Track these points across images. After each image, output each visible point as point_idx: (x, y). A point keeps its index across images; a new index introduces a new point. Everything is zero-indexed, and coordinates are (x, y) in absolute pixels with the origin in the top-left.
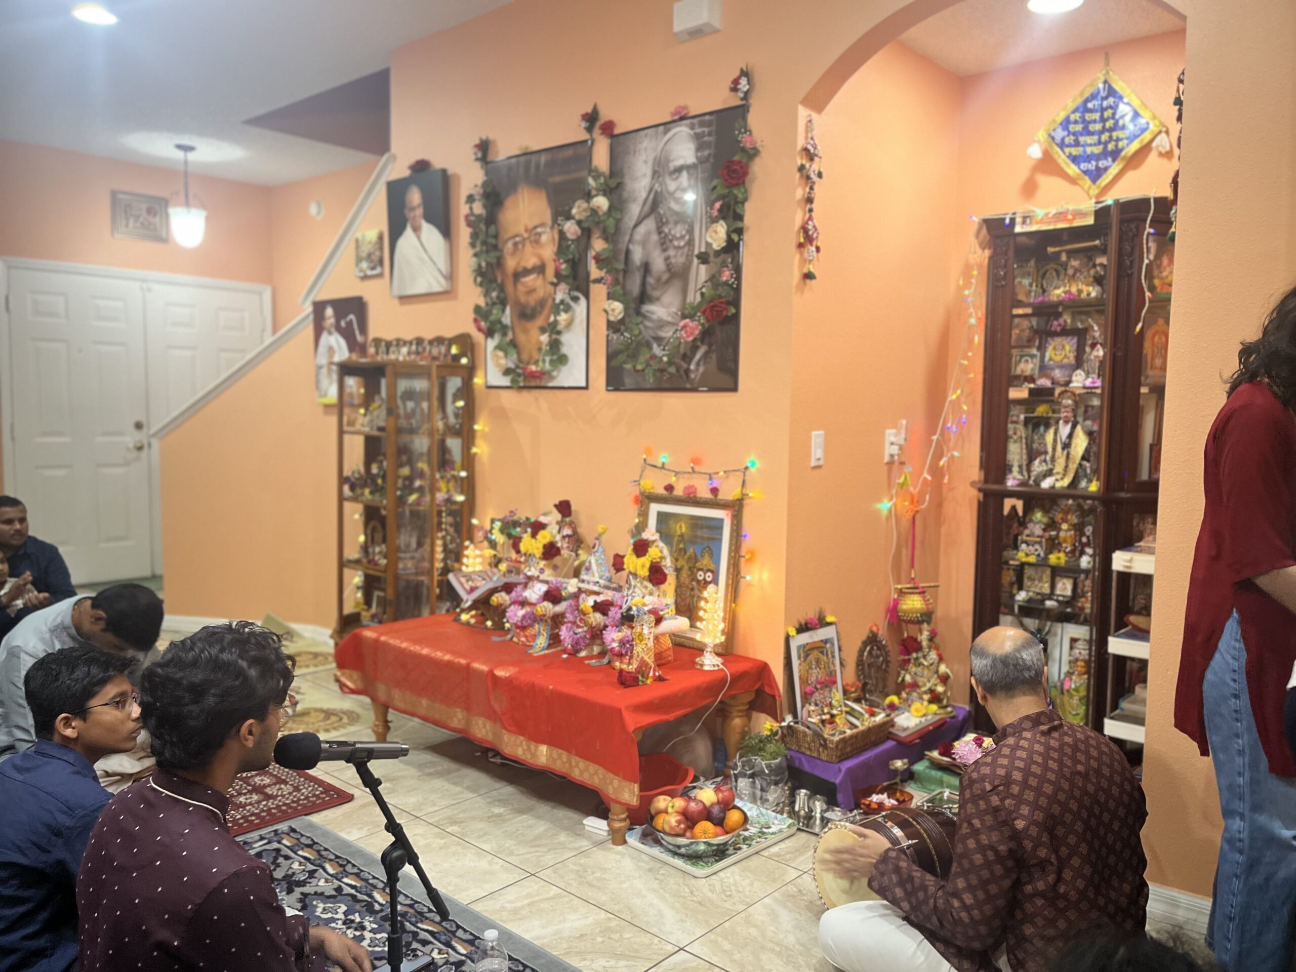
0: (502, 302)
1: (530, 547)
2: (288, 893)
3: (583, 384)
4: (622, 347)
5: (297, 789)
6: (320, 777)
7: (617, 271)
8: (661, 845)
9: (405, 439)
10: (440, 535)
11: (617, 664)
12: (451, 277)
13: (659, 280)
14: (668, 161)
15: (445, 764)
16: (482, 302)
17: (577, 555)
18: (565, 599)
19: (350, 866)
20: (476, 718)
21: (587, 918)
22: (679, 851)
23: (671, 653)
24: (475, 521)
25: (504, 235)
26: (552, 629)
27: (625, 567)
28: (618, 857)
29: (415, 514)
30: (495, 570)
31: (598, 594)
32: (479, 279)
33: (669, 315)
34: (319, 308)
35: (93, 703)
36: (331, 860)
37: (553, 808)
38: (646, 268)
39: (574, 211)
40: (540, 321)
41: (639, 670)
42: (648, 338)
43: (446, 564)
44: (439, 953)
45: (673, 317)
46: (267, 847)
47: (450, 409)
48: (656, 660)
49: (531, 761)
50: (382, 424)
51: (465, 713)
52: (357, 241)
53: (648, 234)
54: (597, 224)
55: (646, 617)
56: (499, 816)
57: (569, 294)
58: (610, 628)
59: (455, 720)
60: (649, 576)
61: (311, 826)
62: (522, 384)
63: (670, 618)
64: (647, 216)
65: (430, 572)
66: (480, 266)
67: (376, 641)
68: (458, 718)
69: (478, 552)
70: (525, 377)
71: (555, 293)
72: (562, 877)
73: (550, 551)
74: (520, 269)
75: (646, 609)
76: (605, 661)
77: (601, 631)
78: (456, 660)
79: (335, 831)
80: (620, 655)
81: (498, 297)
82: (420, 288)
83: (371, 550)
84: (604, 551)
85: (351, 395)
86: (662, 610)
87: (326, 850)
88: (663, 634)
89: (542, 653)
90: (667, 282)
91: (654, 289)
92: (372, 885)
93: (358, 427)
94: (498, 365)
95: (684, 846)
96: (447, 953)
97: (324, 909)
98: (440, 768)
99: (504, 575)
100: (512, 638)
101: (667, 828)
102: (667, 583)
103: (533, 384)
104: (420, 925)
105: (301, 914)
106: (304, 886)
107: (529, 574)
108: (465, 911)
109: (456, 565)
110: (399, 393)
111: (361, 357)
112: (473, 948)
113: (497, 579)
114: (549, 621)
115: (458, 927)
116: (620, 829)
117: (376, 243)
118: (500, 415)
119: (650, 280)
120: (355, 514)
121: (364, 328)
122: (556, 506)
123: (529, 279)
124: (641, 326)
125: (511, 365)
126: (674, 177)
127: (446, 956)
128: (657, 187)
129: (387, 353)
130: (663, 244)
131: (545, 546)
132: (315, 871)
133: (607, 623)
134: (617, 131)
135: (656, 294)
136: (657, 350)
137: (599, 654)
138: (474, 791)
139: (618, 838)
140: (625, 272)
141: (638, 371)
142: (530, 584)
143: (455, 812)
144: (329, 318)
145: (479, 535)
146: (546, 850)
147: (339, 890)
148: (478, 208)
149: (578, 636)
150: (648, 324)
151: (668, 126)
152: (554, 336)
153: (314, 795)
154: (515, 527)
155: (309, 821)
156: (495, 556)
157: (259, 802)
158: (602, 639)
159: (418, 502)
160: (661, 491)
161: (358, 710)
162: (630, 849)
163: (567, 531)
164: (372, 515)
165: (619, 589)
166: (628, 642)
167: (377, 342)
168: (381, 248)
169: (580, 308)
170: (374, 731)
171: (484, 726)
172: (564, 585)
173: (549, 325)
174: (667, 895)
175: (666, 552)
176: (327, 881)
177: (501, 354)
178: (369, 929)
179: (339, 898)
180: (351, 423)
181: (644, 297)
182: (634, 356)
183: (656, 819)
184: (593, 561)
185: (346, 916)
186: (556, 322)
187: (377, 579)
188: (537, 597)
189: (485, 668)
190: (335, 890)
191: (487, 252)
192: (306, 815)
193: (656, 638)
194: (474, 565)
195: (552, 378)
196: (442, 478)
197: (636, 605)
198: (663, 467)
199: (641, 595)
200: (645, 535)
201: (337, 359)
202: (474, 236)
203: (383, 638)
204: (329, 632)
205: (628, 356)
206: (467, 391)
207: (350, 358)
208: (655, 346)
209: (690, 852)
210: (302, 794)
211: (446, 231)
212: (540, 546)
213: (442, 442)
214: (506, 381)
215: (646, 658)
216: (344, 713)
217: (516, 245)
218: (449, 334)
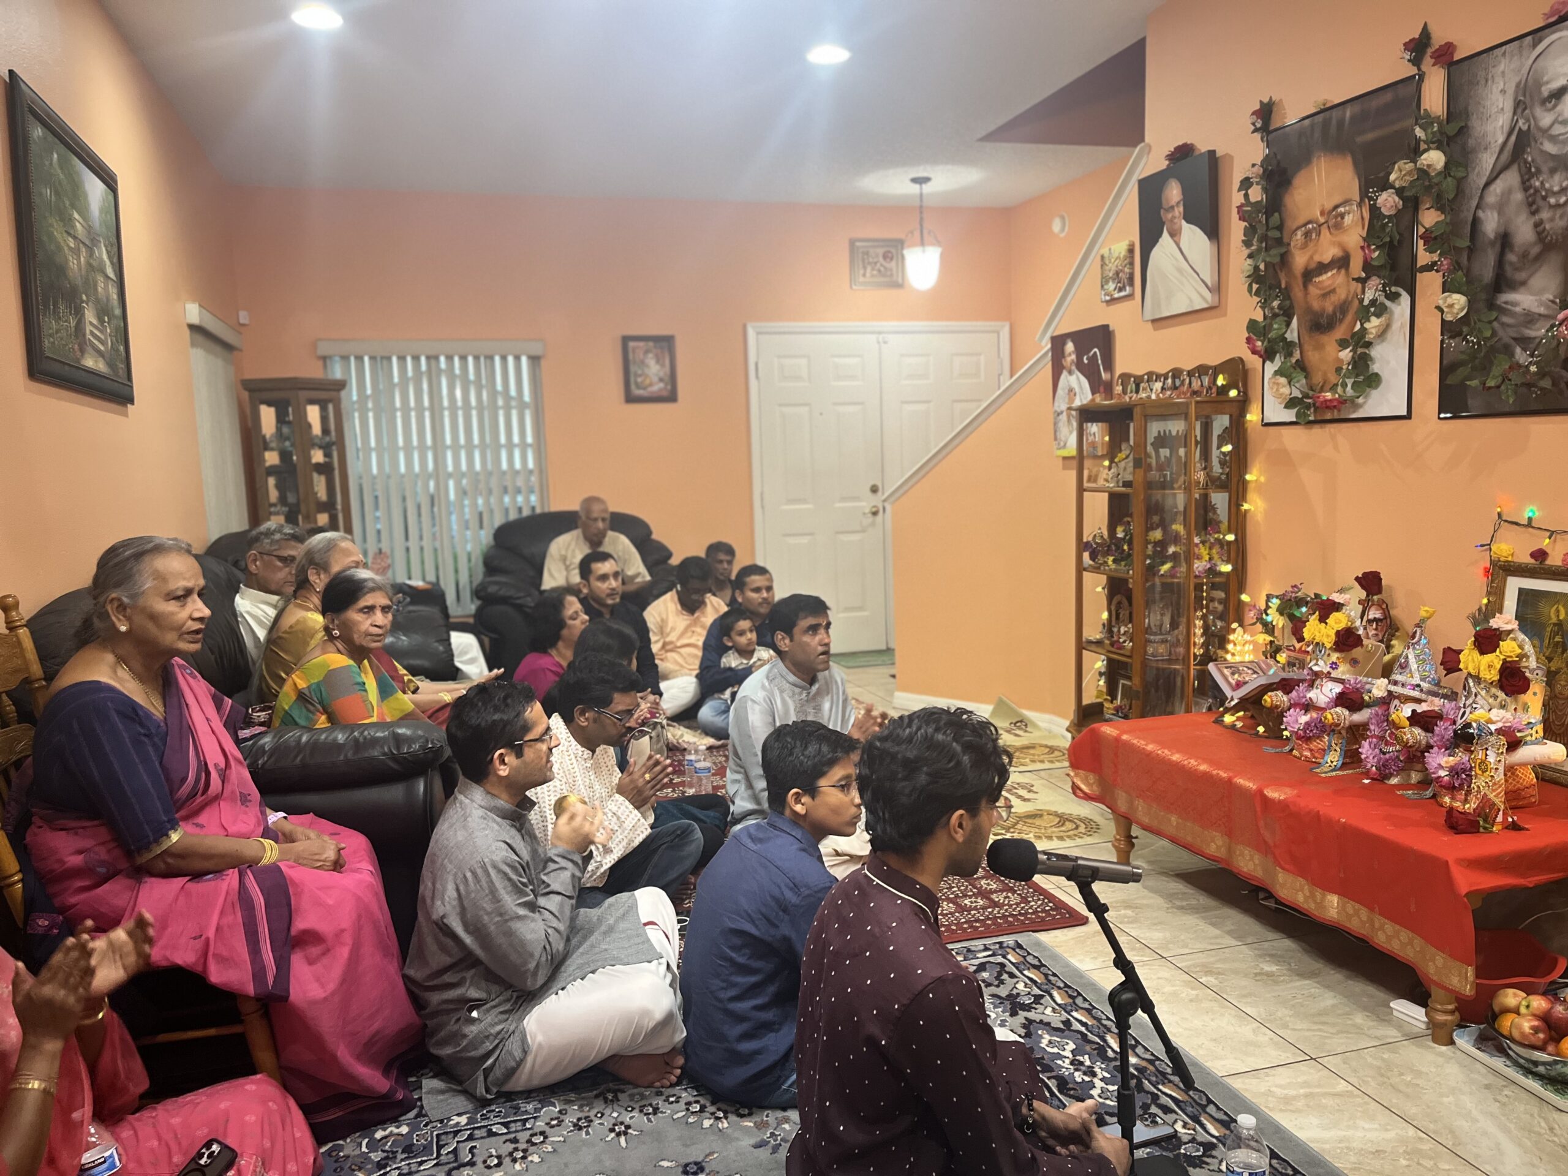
0: (1287, 313)
1: (1317, 634)
2: (1012, 1015)
3: (1405, 413)
4: (1464, 357)
5: (1025, 900)
6: (1051, 891)
7: (1458, 250)
8: (1508, 1056)
9: (1157, 495)
10: (1199, 614)
11: (1447, 799)
12: (1218, 289)
13: (1525, 255)
14: (1539, 84)
15: (1203, 900)
16: (1258, 316)
17: (1389, 647)
18: (1368, 706)
19: (1080, 998)
20: (1240, 847)
21: (1387, 1130)
22: (1534, 1070)
23: (1534, 791)
24: (1245, 598)
25: (1291, 224)
26: (1349, 743)
27: (1461, 666)
28: (1441, 1060)
29: (1168, 588)
30: (1271, 661)
31: (1419, 701)
32: (1255, 286)
33: (1541, 304)
34: (1058, 342)
35: (823, 782)
36: (1059, 988)
37: (1348, 978)
38: (1505, 240)
39: (1392, 177)
40: (1340, 332)
41: (1479, 812)
42: (1506, 340)
43: (1207, 651)
44: (1184, 1127)
45: (1547, 307)
46: (991, 959)
47: (1215, 453)
48: (1507, 800)
49: (1316, 913)
50: (1129, 478)
51: (1226, 839)
52: (1102, 257)
53: (1507, 193)
54: (1428, 189)
55: (1492, 739)
56: (1269, 975)
57: (1384, 291)
58: (1436, 749)
59: (1213, 846)
60: (1499, 680)
61: (1038, 944)
62: (1312, 418)
63: (1536, 742)
64: (1506, 168)
65: (1185, 660)
66: (1256, 268)
67: (1117, 740)
68: (1216, 845)
69: (1247, 637)
70: (1316, 409)
71: (1363, 292)
72: (1355, 1071)
73: (1347, 640)
74: (1313, 265)
75: (1493, 727)
76: (1429, 793)
77: (1423, 752)
78: (1215, 772)
79: (1065, 955)
80: (1451, 789)
81: (1280, 307)
82: (1180, 306)
83: (1115, 630)
84: (1428, 643)
85: (1093, 445)
86: (1519, 731)
87: (1054, 975)
88: (1524, 765)
89: (1334, 774)
90: (1538, 258)
91: (1517, 269)
92: (1105, 1026)
93: (1101, 482)
94: (1278, 395)
95: (1544, 1064)
96: (1194, 1130)
97: (1050, 1042)
98: (1194, 902)
99: (1283, 669)
100: (1292, 750)
101: (1516, 1034)
102: (1530, 692)
103: (1328, 416)
104: (1160, 1087)
105: (1022, 1040)
106: (1029, 1011)
107: (1316, 668)
108: (1218, 1083)
109: (1220, 653)
110: (1150, 439)
111: (1106, 400)
112: (1228, 1132)
113: (1273, 672)
114: (1344, 732)
115: (1210, 1101)
116: (1444, 1024)
117: (1125, 258)
118: (1282, 460)
119: (1511, 257)
120: (1096, 586)
121: (1109, 364)
122: (1357, 579)
123: (1325, 278)
124: (1495, 324)
125: (1297, 394)
126: (1549, 105)
127: (1192, 1132)
128: (1522, 124)
129: (1137, 392)
130: (1530, 205)
131: (1338, 633)
132: (1042, 996)
133: (1432, 742)
134: (1457, 57)
135: (1521, 276)
136: (1521, 356)
137: (1419, 782)
138: (1238, 938)
139: (1442, 1035)
140: (1471, 250)
141: (1490, 388)
142: (1318, 682)
143: (1212, 959)
144: (1070, 354)
145: (1250, 617)
146: (1334, 1030)
147: (1067, 1023)
148: (1256, 194)
149: (1387, 756)
150: (1505, 319)
151: (1539, 34)
152: (1360, 351)
153: (1044, 911)
154: (1299, 606)
155: (1036, 938)
156: (1271, 642)
157: (984, 908)
158: (1424, 763)
159: (1172, 573)
160: (1525, 559)
161: (1097, 818)
162: (1459, 1053)
163: (1374, 613)
164: (1117, 589)
165: (1453, 696)
166: (1464, 771)
167: (1125, 377)
168: (1132, 264)
169: (1401, 309)
170: (1114, 846)
171: (1252, 859)
172: (1367, 687)
173: (1354, 335)
174: (1512, 1126)
175: (1528, 648)
176: (1054, 1010)
177: (1283, 380)
178: (1100, 1076)
179: (1067, 1032)
180: (1093, 479)
181: (1502, 282)
182: (1484, 368)
183: (1500, 1019)
184: (1411, 657)
185: (1074, 1056)
186: (1363, 330)
187: (1124, 666)
188: (1327, 700)
189: (1251, 785)
190: (1063, 1022)
191: (1267, 249)
192: (1034, 931)
193: (1510, 770)
194: (1242, 653)
195: (1357, 407)
196: (1203, 542)
197: (1475, 721)
198: (1530, 523)
199: (1487, 707)
200: (1495, 623)
201: (1077, 403)
202: (1250, 232)
203: (1125, 737)
204: (1067, 723)
205: (1473, 369)
206: (1237, 432)
207: (1093, 400)
208: (1518, 350)
209: (1553, 1073)
210: (1031, 907)
211: (1213, 230)
212: (1332, 634)
213: (1205, 497)
214: (1290, 415)
215: (1492, 796)
216: (1080, 820)
217: (1307, 234)
218: (1214, 360)
